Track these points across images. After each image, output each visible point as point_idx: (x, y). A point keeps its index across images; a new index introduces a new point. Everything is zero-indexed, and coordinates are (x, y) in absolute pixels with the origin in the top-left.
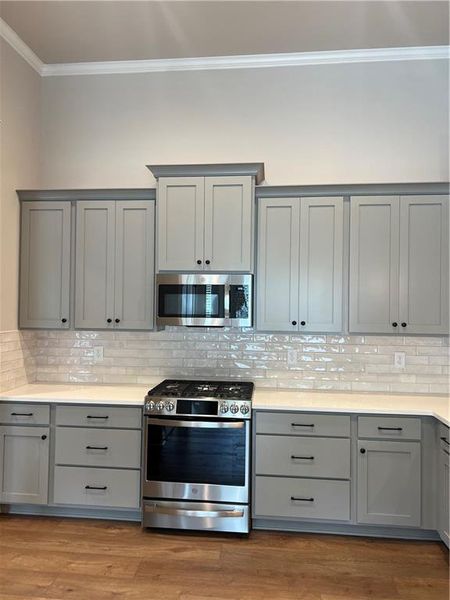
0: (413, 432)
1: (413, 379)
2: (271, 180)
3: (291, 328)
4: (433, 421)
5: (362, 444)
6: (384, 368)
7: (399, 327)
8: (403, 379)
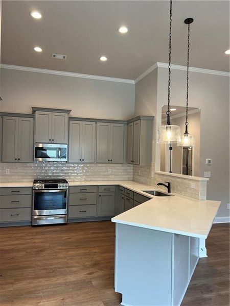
0: (113, 189)
1: (113, 176)
2: (73, 114)
3: (79, 161)
4: (118, 186)
5: (100, 194)
6: (106, 173)
7: (110, 161)
8: (111, 176)
